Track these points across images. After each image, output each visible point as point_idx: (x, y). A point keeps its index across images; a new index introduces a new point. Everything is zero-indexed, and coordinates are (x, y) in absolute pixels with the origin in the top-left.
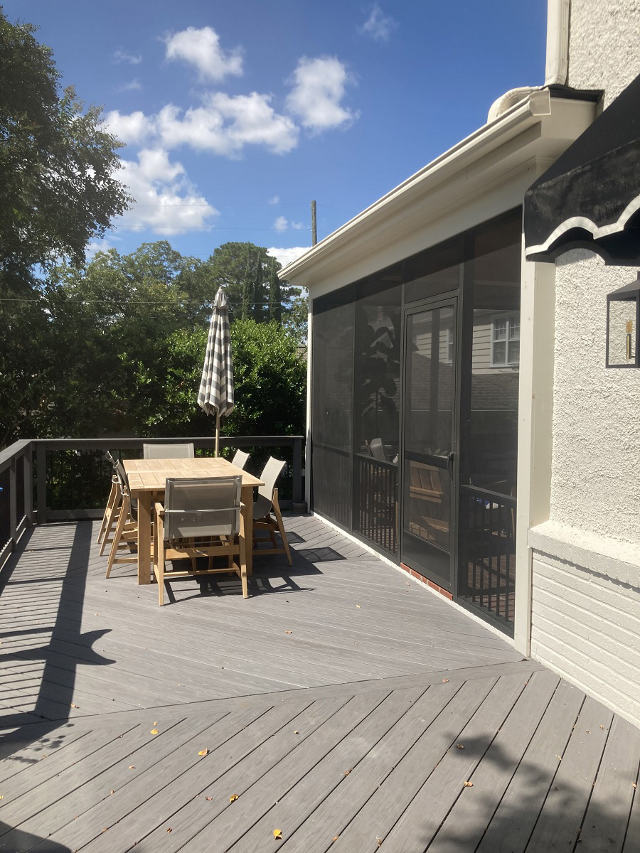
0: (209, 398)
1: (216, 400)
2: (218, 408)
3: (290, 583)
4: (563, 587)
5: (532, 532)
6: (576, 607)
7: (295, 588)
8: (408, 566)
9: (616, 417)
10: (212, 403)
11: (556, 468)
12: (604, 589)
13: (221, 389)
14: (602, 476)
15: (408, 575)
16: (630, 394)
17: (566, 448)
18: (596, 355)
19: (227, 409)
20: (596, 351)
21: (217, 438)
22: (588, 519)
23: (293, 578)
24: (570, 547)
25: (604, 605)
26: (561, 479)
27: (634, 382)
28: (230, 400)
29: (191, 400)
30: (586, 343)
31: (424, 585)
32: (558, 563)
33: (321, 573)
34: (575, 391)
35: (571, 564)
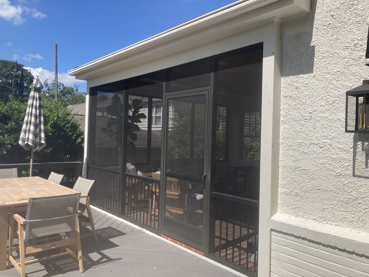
0: (28, 140)
1: (33, 142)
2: (34, 146)
3: (104, 256)
4: (297, 251)
5: (272, 220)
6: (308, 264)
7: (109, 260)
8: (167, 236)
9: (329, 158)
10: (30, 144)
11: (282, 184)
12: (331, 254)
13: (36, 135)
14: (319, 189)
15: (168, 241)
16: (341, 146)
17: (290, 174)
18: (313, 124)
19: (40, 147)
20: (314, 122)
21: (31, 164)
22: (309, 212)
23: (103, 252)
24: (305, 230)
25: (331, 263)
26: (286, 190)
27: (344, 140)
28: (43, 142)
29: (7, 141)
30: (305, 118)
31: (180, 247)
32: (293, 238)
33: (118, 246)
34: (297, 143)
35: (304, 239)
